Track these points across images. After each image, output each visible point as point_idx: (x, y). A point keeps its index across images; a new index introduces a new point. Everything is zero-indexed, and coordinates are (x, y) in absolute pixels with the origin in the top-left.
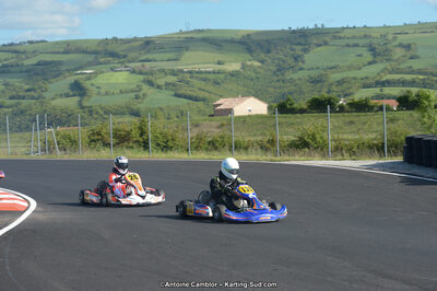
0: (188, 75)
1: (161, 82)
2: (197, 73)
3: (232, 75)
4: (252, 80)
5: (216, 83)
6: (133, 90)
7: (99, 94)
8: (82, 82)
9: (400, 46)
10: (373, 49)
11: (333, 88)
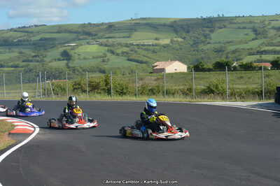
0: (136, 47)
1: (119, 51)
2: (142, 45)
3: (165, 47)
4: (177, 50)
5: (154, 52)
6: (100, 57)
7: (79, 59)
8: (68, 51)
9: (273, 28)
10: (255, 31)
11: (230, 55)
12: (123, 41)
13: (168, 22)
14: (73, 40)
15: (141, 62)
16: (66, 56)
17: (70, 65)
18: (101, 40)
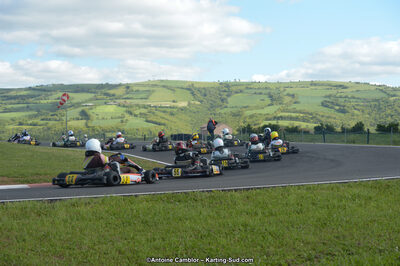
0: (154, 109)
1: (137, 112)
2: (159, 107)
3: (182, 110)
4: (194, 113)
5: (172, 114)
6: (119, 117)
7: (98, 119)
8: (87, 111)
9: (288, 95)
10: (271, 96)
11: (247, 120)
12: (141, 102)
13: (185, 86)
14: (90, 100)
15: (160, 124)
16: (85, 115)
17: (89, 125)
18: (118, 101)
